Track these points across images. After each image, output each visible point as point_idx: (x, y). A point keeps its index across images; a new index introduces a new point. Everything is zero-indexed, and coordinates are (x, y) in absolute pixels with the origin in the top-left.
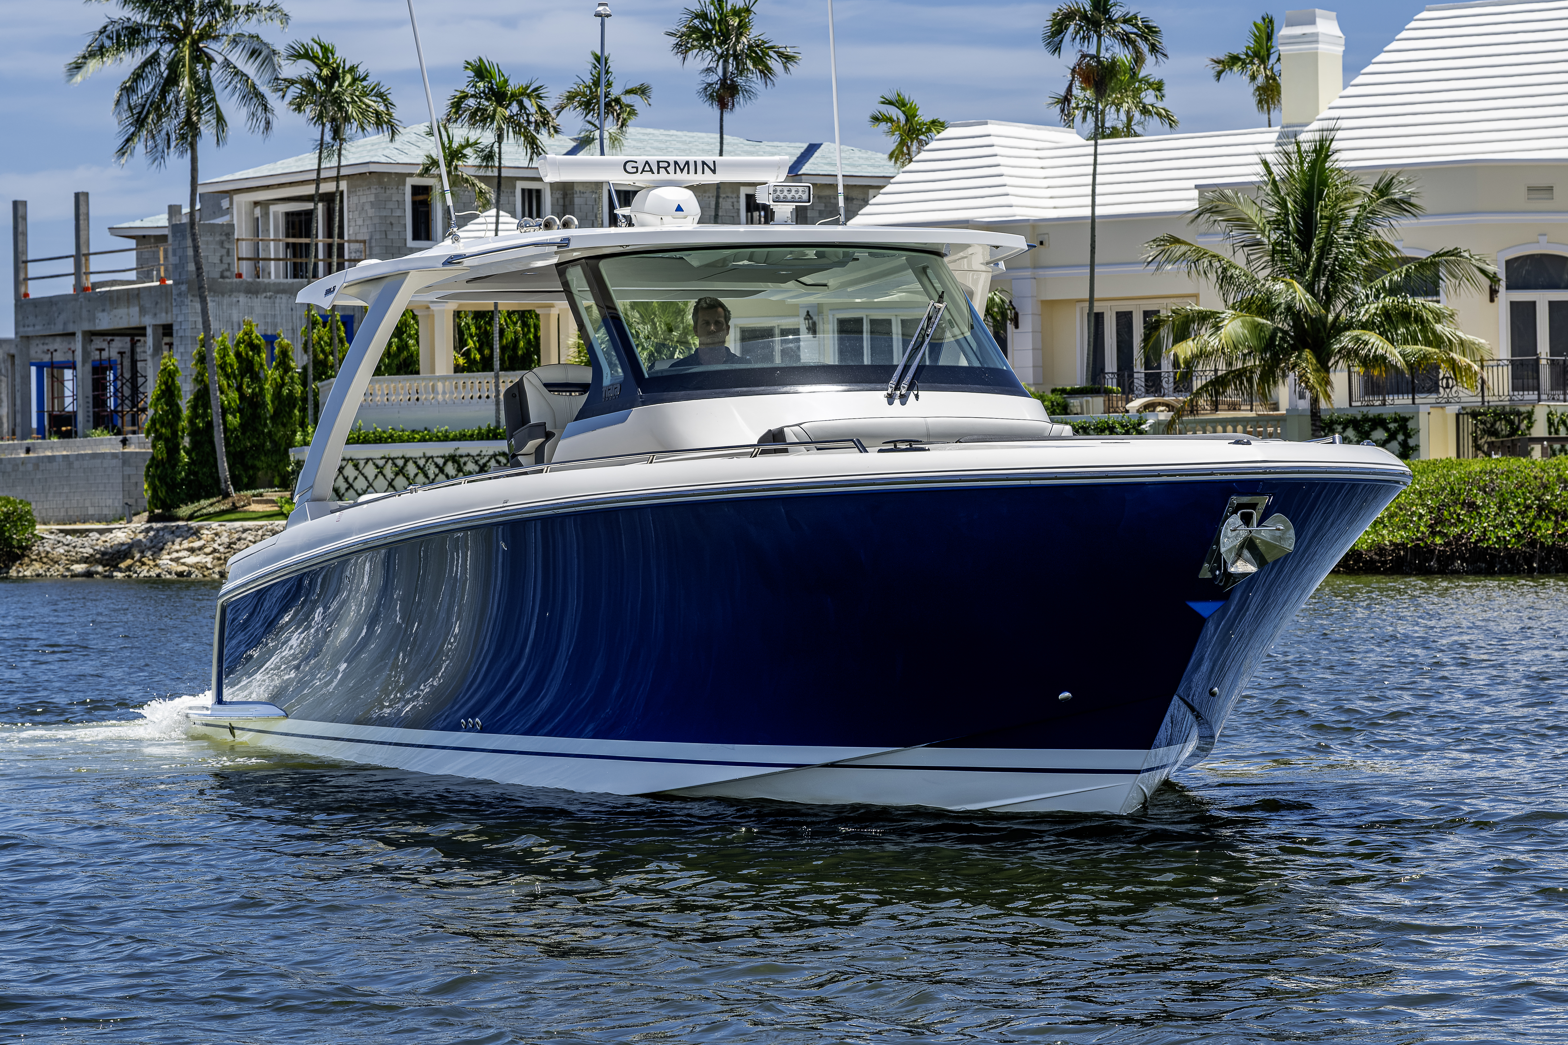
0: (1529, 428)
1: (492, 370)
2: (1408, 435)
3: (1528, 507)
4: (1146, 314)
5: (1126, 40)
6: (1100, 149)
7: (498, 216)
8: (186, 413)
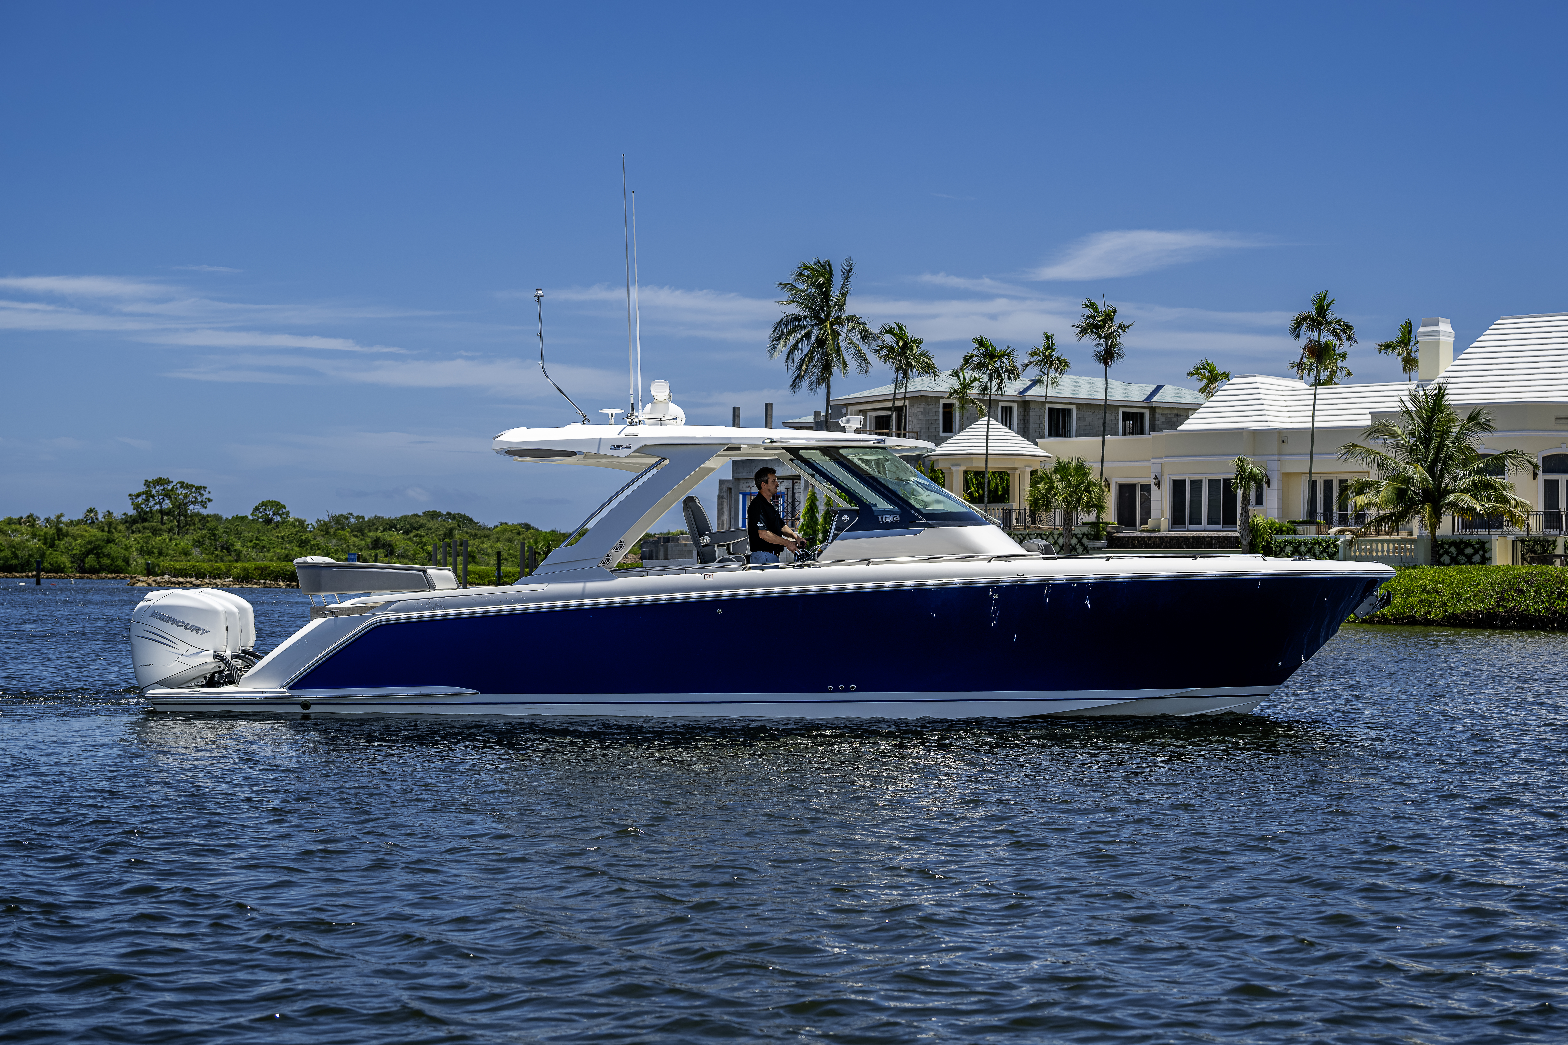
0: (1553, 550)
1: (983, 502)
2: (1485, 552)
3: (1553, 593)
4: (1341, 482)
5: (1334, 332)
6: (1318, 391)
7: (989, 421)
8: (821, 521)
